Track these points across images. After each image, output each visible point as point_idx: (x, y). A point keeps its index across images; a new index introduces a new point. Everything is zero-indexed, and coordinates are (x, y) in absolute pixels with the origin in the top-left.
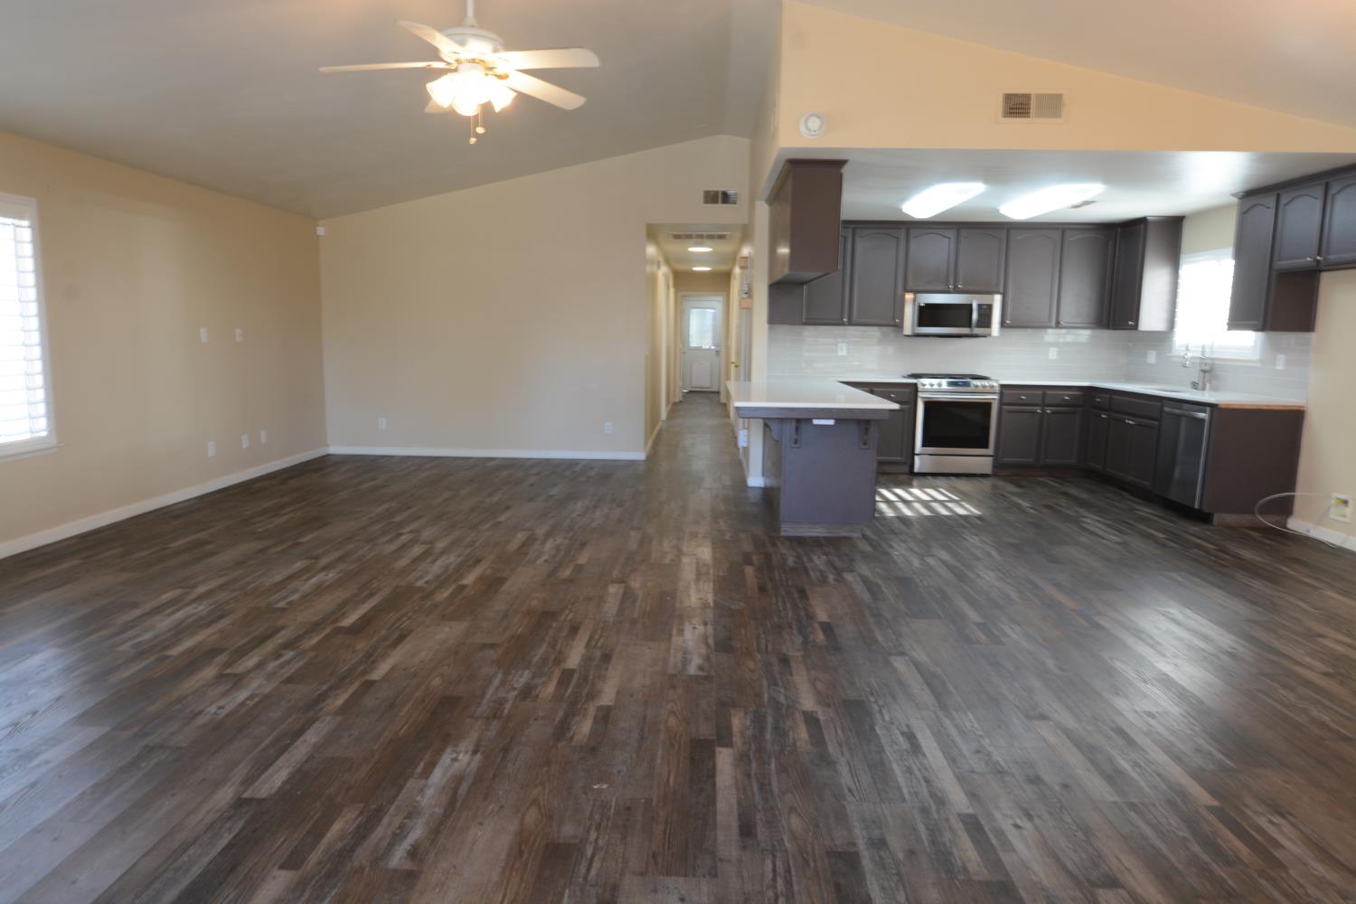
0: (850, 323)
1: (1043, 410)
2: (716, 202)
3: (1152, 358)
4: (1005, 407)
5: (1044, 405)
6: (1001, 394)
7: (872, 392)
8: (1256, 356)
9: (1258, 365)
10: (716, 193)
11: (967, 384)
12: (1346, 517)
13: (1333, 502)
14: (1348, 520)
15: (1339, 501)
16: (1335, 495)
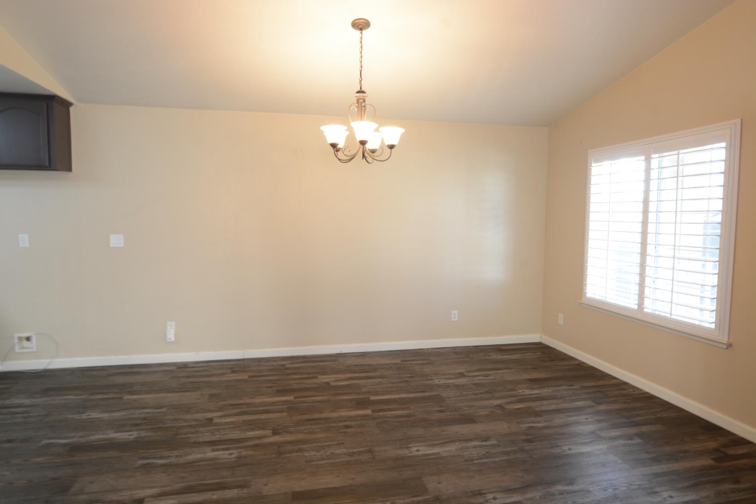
12: (32, 348)
13: (16, 341)
14: (35, 350)
15: (20, 339)
16: (17, 335)
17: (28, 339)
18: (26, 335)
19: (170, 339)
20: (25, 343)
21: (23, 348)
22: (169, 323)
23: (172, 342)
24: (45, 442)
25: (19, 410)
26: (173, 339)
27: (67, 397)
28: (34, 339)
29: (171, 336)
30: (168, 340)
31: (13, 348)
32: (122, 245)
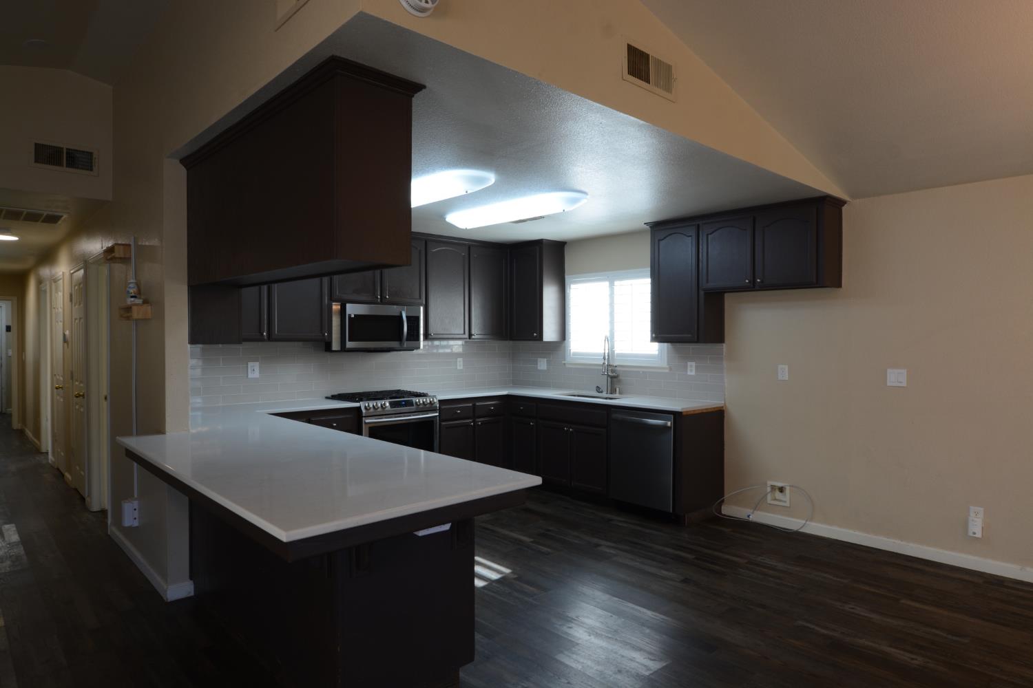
0: (270, 338)
1: (474, 422)
2: (59, 164)
3: (542, 364)
4: (444, 423)
5: (474, 417)
6: (440, 410)
7: (309, 421)
8: (664, 364)
9: (667, 371)
10: (58, 151)
11: (410, 404)
12: (785, 502)
13: (769, 489)
14: (787, 504)
15: (773, 487)
16: (770, 483)
17: (781, 490)
18: (780, 484)
19: (974, 533)
20: (778, 494)
21: (775, 499)
22: (972, 508)
23: (977, 538)
24: (800, 623)
25: (771, 572)
26: (979, 535)
27: (825, 575)
28: (787, 491)
29: (976, 527)
30: (971, 534)
31: (766, 495)
32: (904, 384)
